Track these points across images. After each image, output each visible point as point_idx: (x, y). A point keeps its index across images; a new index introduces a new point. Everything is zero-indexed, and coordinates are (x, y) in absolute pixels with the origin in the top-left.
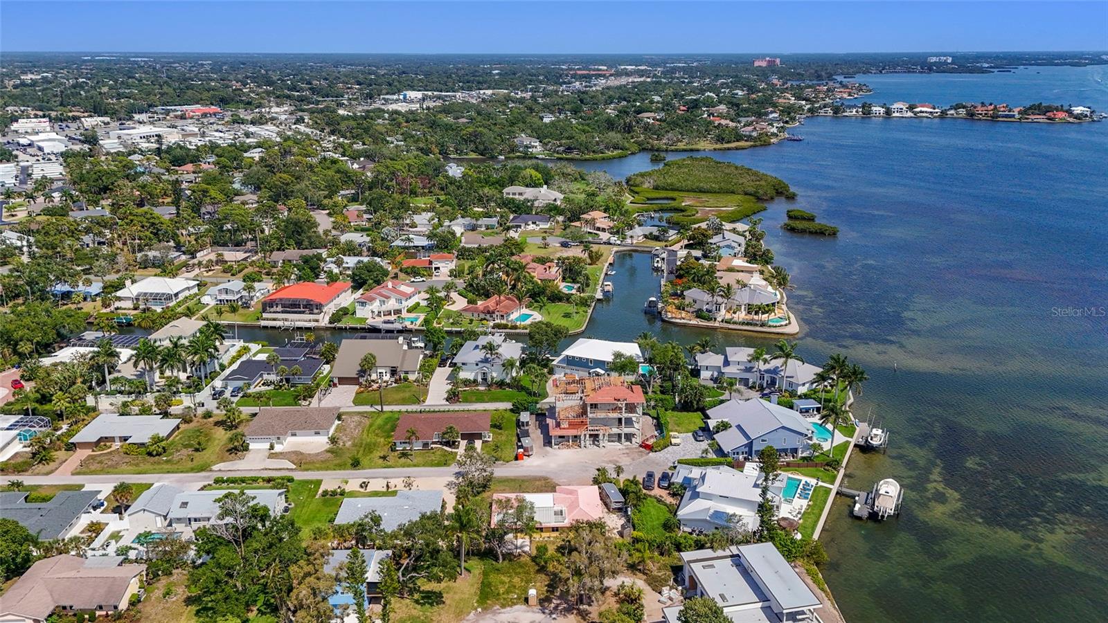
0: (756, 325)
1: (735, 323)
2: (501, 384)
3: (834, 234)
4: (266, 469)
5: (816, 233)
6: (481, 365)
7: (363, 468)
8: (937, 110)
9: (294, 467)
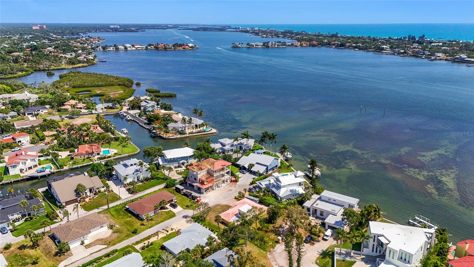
0: (202, 132)
1: (194, 133)
2: (147, 179)
3: (175, 96)
4: (92, 254)
5: (168, 97)
6: (135, 173)
7: (140, 233)
8: (144, 47)
9: (106, 246)
